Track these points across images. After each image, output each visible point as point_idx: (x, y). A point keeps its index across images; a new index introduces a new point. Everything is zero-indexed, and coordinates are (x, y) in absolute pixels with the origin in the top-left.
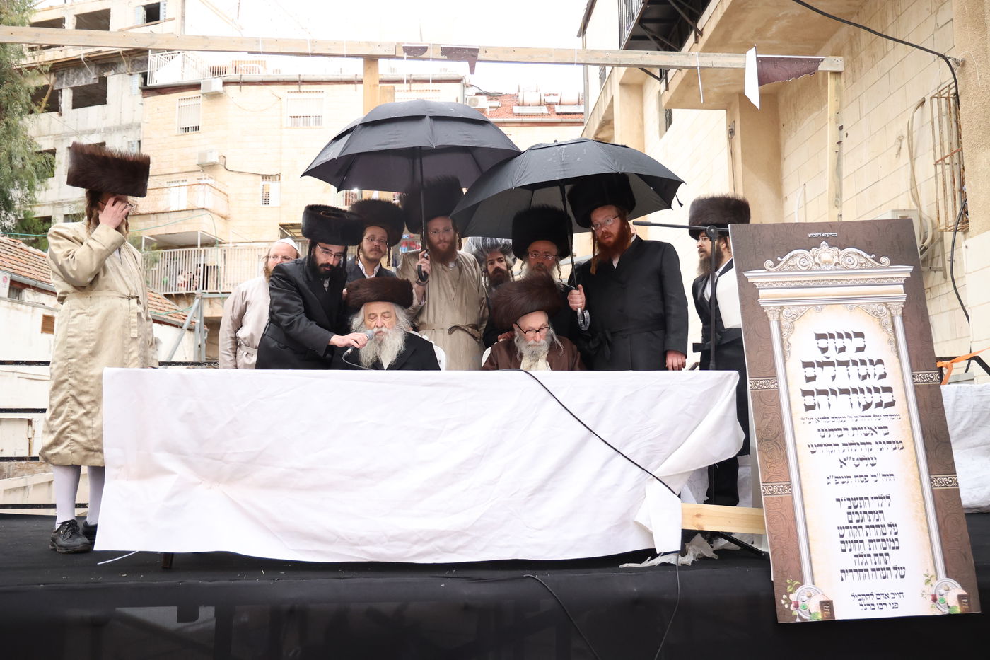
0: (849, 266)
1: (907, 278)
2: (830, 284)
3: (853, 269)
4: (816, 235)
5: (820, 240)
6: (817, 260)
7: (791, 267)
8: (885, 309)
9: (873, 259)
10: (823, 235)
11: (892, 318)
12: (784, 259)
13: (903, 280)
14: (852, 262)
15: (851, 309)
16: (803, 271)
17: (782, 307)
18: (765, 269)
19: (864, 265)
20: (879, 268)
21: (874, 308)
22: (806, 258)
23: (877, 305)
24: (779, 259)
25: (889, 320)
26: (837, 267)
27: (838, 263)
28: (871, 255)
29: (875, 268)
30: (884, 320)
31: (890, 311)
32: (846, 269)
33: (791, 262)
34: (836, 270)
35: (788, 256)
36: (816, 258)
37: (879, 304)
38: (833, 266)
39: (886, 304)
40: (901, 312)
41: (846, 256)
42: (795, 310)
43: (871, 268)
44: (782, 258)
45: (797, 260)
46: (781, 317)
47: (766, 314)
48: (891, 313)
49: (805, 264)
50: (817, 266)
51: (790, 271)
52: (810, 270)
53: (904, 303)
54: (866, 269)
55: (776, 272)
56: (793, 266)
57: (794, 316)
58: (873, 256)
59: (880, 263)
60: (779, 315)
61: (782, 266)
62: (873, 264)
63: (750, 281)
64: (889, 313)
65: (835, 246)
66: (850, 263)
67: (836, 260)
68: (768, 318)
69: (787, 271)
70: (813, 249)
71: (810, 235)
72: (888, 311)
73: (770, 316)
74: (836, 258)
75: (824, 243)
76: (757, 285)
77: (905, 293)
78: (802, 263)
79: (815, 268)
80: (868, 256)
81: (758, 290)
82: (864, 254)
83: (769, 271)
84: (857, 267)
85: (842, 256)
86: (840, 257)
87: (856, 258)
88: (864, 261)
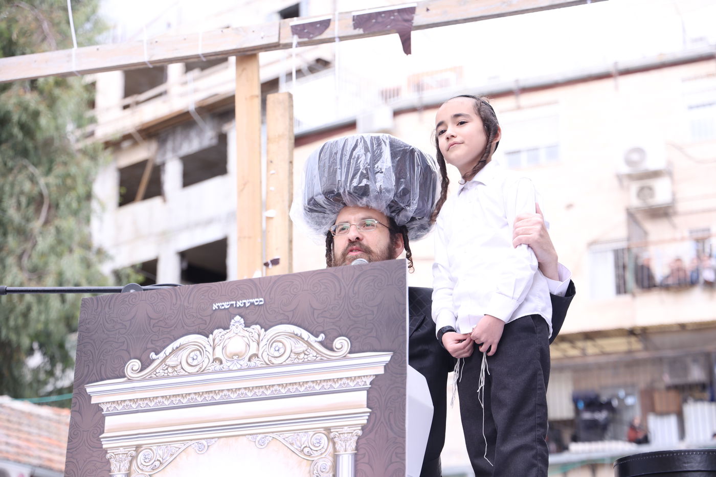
0: (274, 361)
1: (377, 376)
2: (234, 396)
3: (281, 365)
4: (226, 305)
5: (230, 314)
6: (219, 354)
7: (170, 370)
8: (324, 440)
9: (321, 343)
10: (239, 304)
11: (336, 457)
12: (162, 355)
13: (368, 381)
14: (282, 351)
15: (262, 444)
16: (190, 374)
17: (138, 447)
18: (124, 376)
19: (302, 356)
20: (329, 360)
21: (304, 439)
22: (201, 350)
23: (311, 433)
24: (153, 355)
25: (329, 463)
26: (252, 364)
27: (256, 355)
28: (317, 336)
29: (322, 361)
30: (320, 463)
31: (334, 443)
32: (268, 365)
33: (171, 361)
34: (249, 368)
35: (168, 349)
36: (218, 350)
37: (316, 431)
38: (244, 363)
39: (328, 430)
40: (354, 445)
41: (272, 342)
42: (160, 452)
43: (315, 362)
44: (156, 354)
45: (183, 354)
46: (134, 467)
47: (108, 462)
48: (335, 449)
49: (195, 363)
50: (217, 364)
51: (168, 377)
52: (202, 372)
53: (363, 428)
54: (304, 363)
55: (144, 380)
56: (173, 367)
57: (157, 463)
58: (322, 337)
59: (332, 349)
60: (131, 462)
61: (155, 370)
62: (318, 352)
63: (94, 401)
64: (331, 449)
65: (256, 324)
66: (277, 354)
67: (253, 350)
68: (110, 471)
69: (163, 377)
70: (216, 332)
71: (215, 307)
72: (331, 444)
73: (114, 466)
74: (254, 345)
75: (238, 318)
76: (104, 407)
77: (368, 407)
78: (190, 361)
79: (212, 369)
80: (312, 339)
81: (103, 417)
82: (305, 334)
83: (130, 380)
84: (288, 362)
85: (264, 342)
86: (262, 344)
87: (289, 343)
88: (301, 347)
